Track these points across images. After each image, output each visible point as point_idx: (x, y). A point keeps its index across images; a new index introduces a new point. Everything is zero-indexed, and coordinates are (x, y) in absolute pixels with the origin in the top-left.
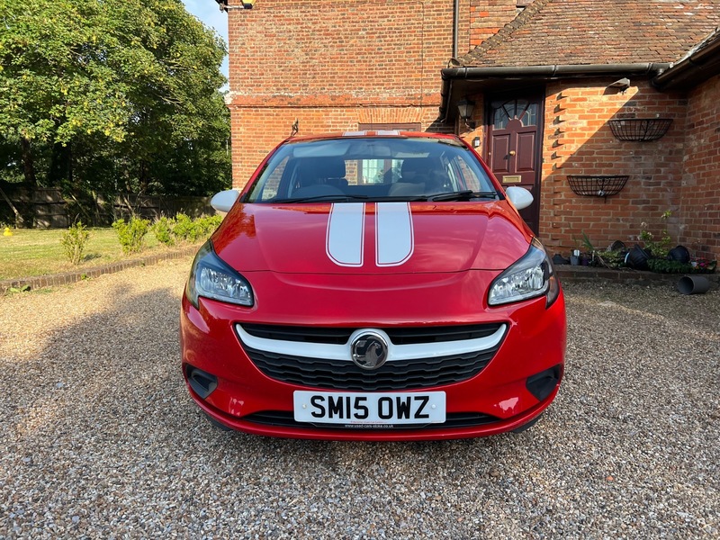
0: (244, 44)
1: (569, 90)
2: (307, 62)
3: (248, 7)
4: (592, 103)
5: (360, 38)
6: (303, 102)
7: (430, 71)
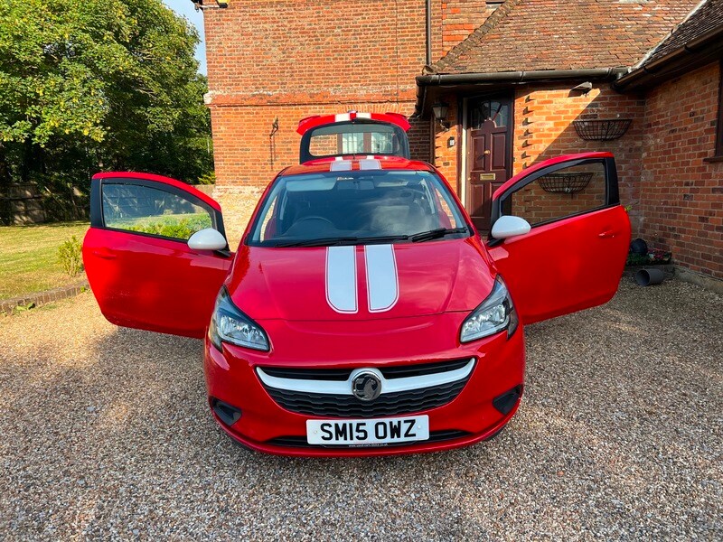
0: (221, 43)
1: (536, 93)
2: (285, 61)
3: (224, 6)
4: (558, 106)
5: (336, 36)
6: (282, 100)
7: (405, 68)
